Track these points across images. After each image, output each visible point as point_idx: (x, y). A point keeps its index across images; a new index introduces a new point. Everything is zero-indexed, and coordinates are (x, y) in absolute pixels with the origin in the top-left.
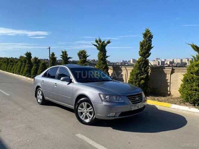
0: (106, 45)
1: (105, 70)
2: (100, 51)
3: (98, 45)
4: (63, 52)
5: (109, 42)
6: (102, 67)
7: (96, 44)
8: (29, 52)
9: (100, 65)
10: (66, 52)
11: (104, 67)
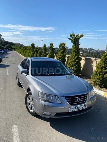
0: (79, 39)
1: (77, 61)
2: (74, 44)
3: (72, 39)
4: (50, 44)
5: (82, 36)
6: (74, 58)
7: (71, 38)
8: (33, 43)
9: (73, 56)
10: (52, 44)
11: (76, 58)
